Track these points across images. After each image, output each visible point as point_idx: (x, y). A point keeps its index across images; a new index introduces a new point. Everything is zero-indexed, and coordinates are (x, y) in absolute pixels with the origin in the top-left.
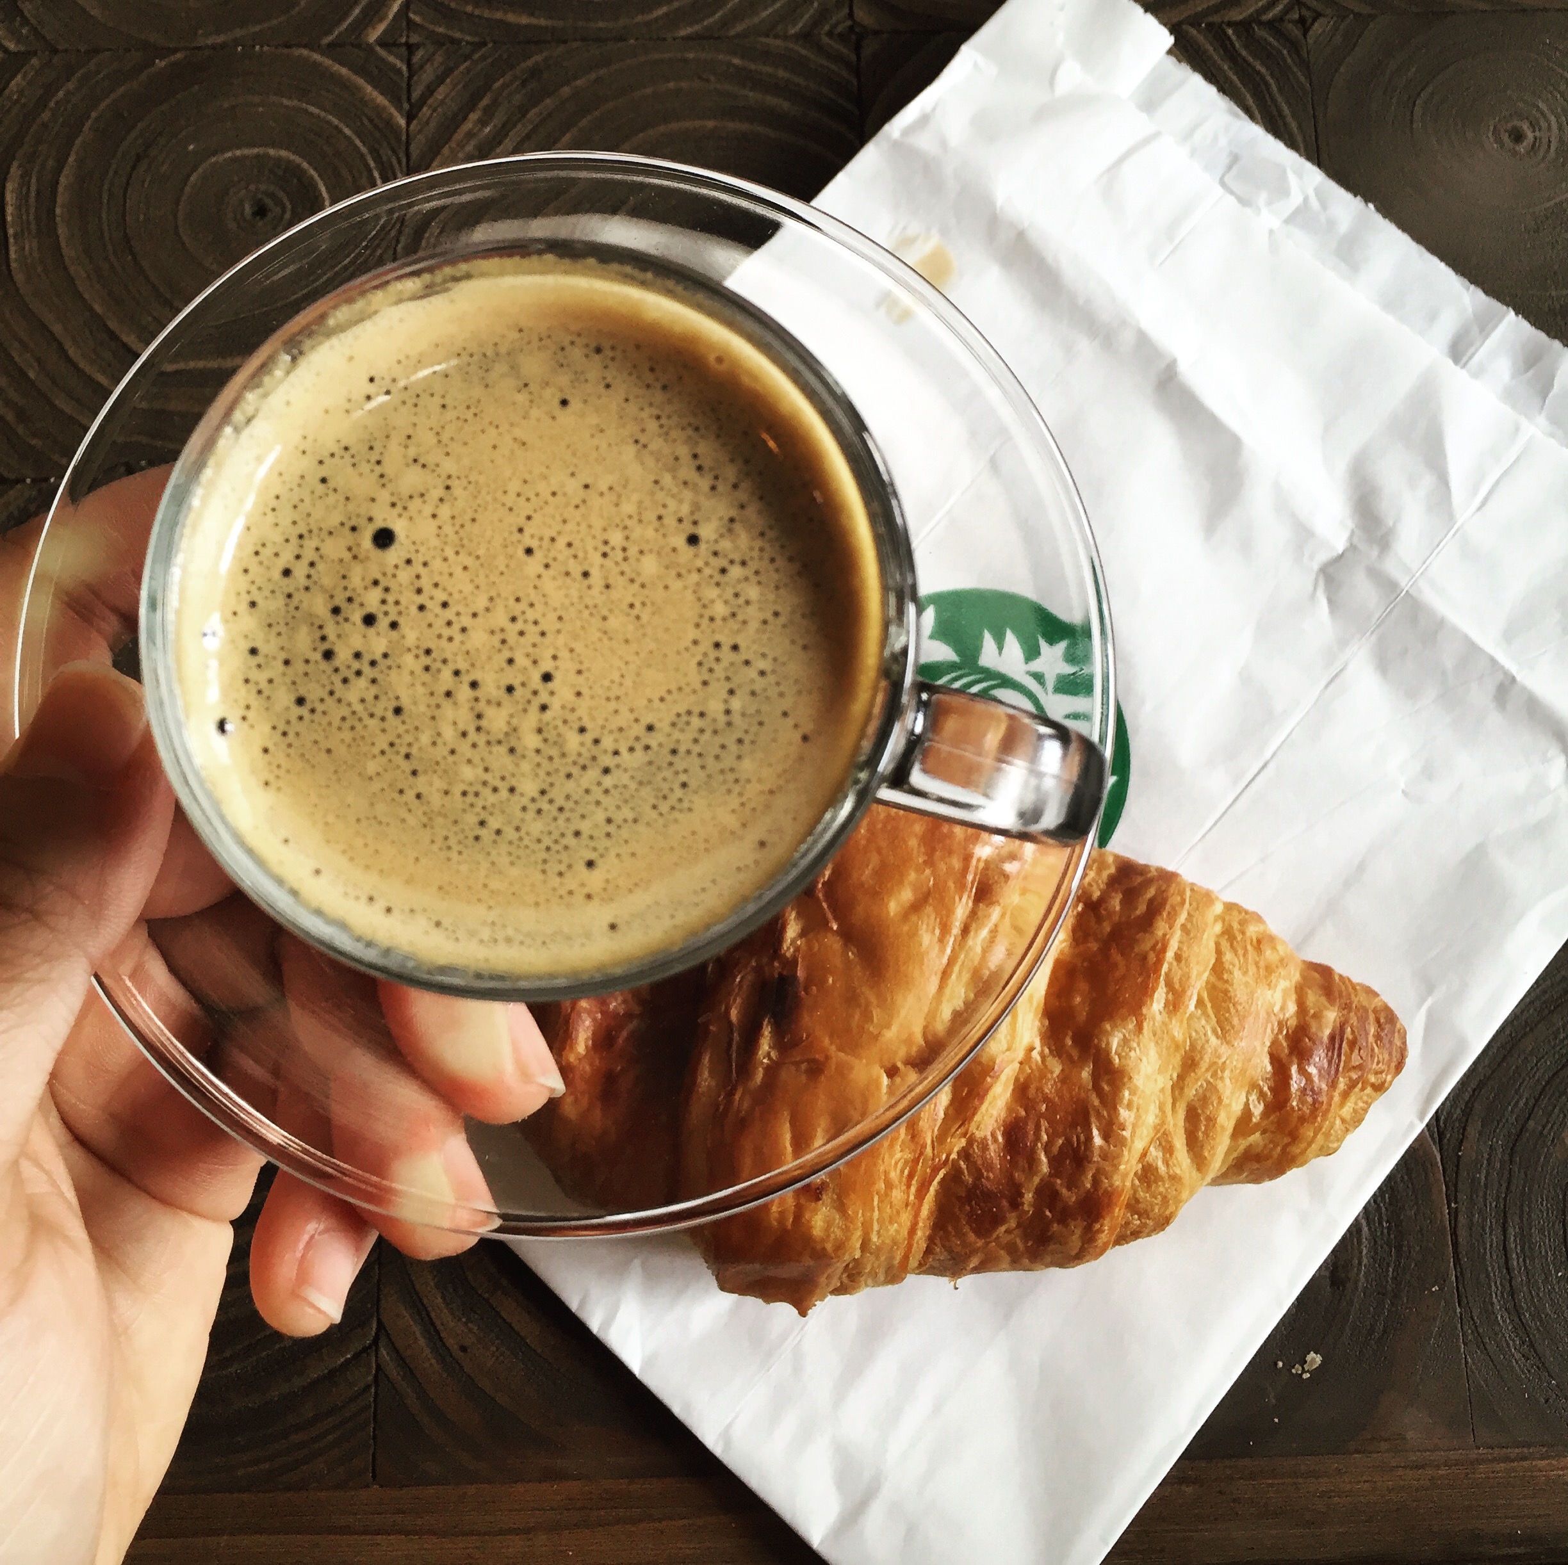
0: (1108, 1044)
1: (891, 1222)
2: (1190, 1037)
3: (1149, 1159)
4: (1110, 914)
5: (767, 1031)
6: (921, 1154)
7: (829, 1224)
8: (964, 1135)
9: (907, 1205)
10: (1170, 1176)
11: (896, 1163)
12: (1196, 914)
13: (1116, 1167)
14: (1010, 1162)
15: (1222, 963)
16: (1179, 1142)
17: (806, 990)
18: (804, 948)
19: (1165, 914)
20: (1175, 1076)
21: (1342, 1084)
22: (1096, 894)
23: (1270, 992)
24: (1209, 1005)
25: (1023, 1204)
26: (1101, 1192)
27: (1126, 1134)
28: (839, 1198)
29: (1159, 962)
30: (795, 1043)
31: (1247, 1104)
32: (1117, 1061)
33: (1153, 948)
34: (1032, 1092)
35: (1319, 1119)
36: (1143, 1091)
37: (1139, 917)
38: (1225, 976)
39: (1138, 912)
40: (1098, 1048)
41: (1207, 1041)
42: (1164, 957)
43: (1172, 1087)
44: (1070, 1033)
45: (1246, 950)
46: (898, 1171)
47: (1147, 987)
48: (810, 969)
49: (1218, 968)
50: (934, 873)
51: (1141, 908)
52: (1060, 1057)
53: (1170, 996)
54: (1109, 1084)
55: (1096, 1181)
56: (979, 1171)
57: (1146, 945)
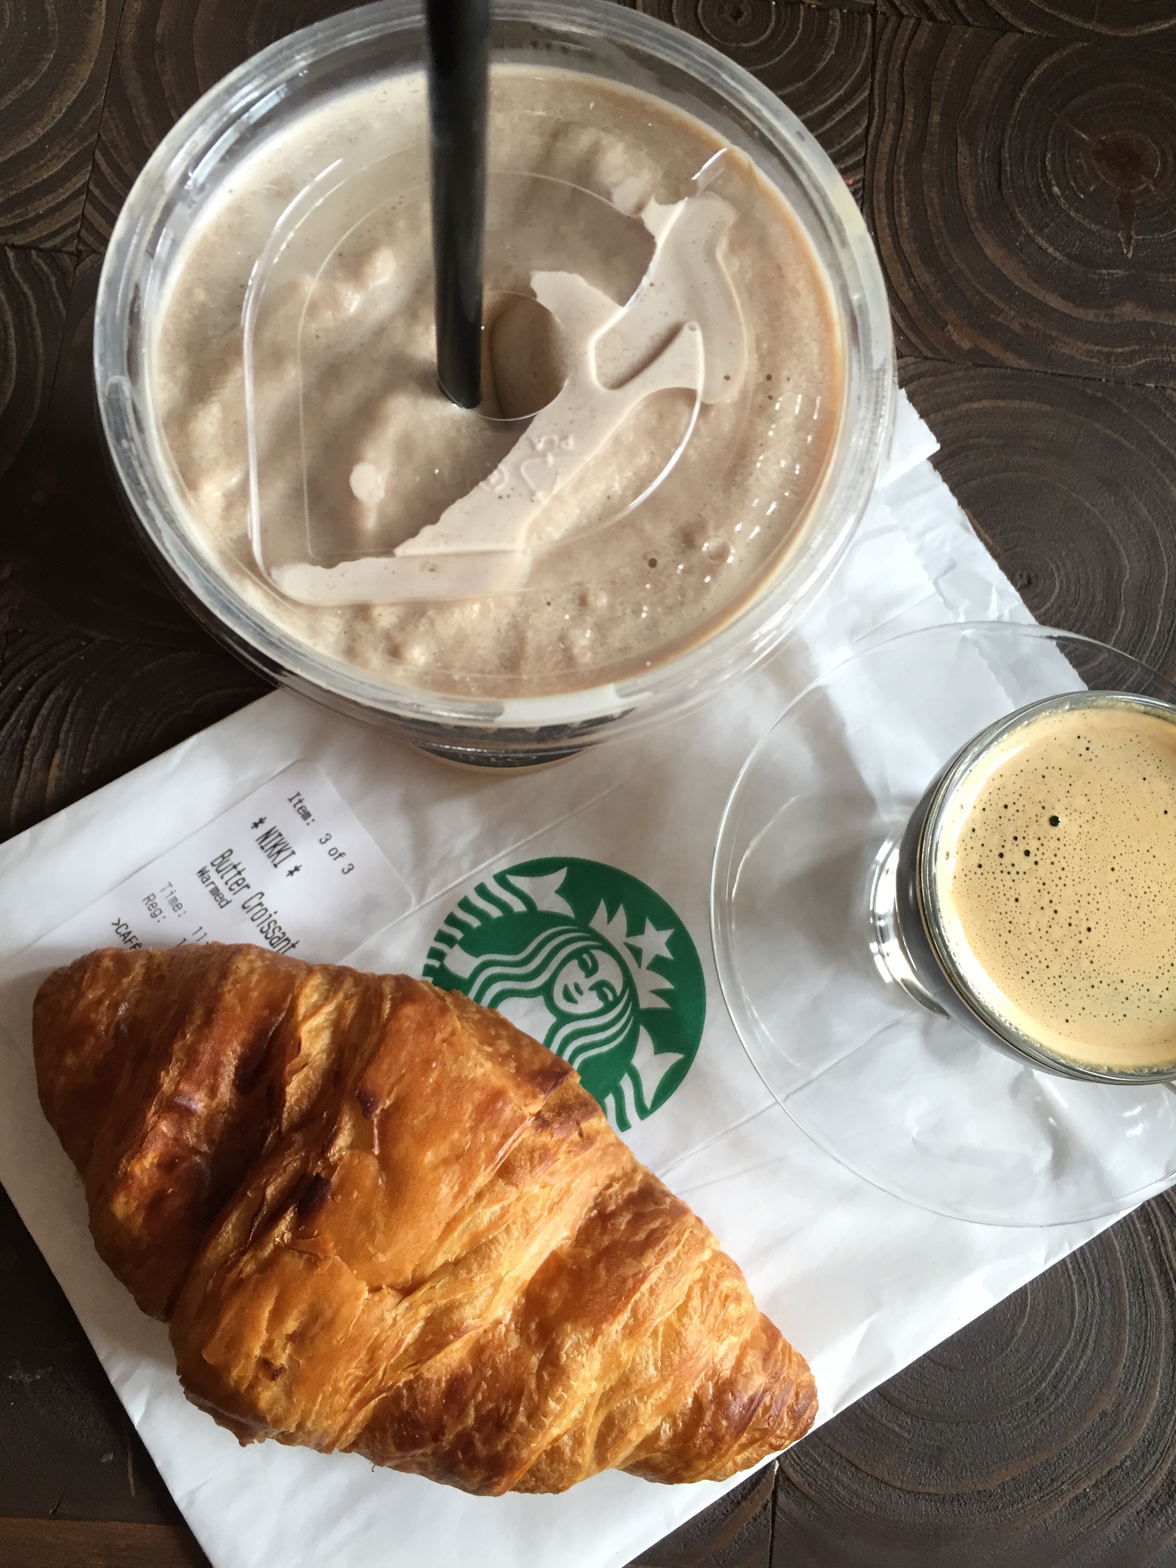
0: (563, 1342)
1: (327, 1419)
2: (633, 1360)
3: (560, 1443)
4: (615, 1229)
5: (289, 1216)
6: (372, 1376)
7: (275, 1401)
8: (415, 1372)
9: (345, 1410)
10: (571, 1462)
11: (347, 1376)
12: (684, 1257)
13: (528, 1444)
14: (444, 1405)
15: (687, 1306)
16: (590, 1440)
17: (333, 1195)
18: (346, 1159)
19: (657, 1249)
20: (608, 1386)
21: (744, 1439)
22: (612, 1207)
23: (717, 1343)
24: (660, 1339)
25: (442, 1441)
26: (508, 1456)
27: (547, 1421)
28: (291, 1384)
29: (635, 1289)
30: (307, 1235)
31: (659, 1428)
32: (564, 1357)
33: (635, 1275)
34: (485, 1357)
35: (714, 1459)
36: (575, 1392)
37: (635, 1242)
38: (684, 1320)
39: (637, 1238)
40: (553, 1342)
41: (646, 1368)
42: (639, 1288)
43: (603, 1394)
44: (537, 1320)
45: (712, 1302)
46: (347, 1382)
47: (614, 1308)
48: (343, 1181)
49: (682, 1310)
50: (473, 1140)
51: (641, 1236)
52: (521, 1336)
53: (631, 1321)
54: (549, 1375)
55: (508, 1447)
56: (416, 1403)
57: (628, 1271)
